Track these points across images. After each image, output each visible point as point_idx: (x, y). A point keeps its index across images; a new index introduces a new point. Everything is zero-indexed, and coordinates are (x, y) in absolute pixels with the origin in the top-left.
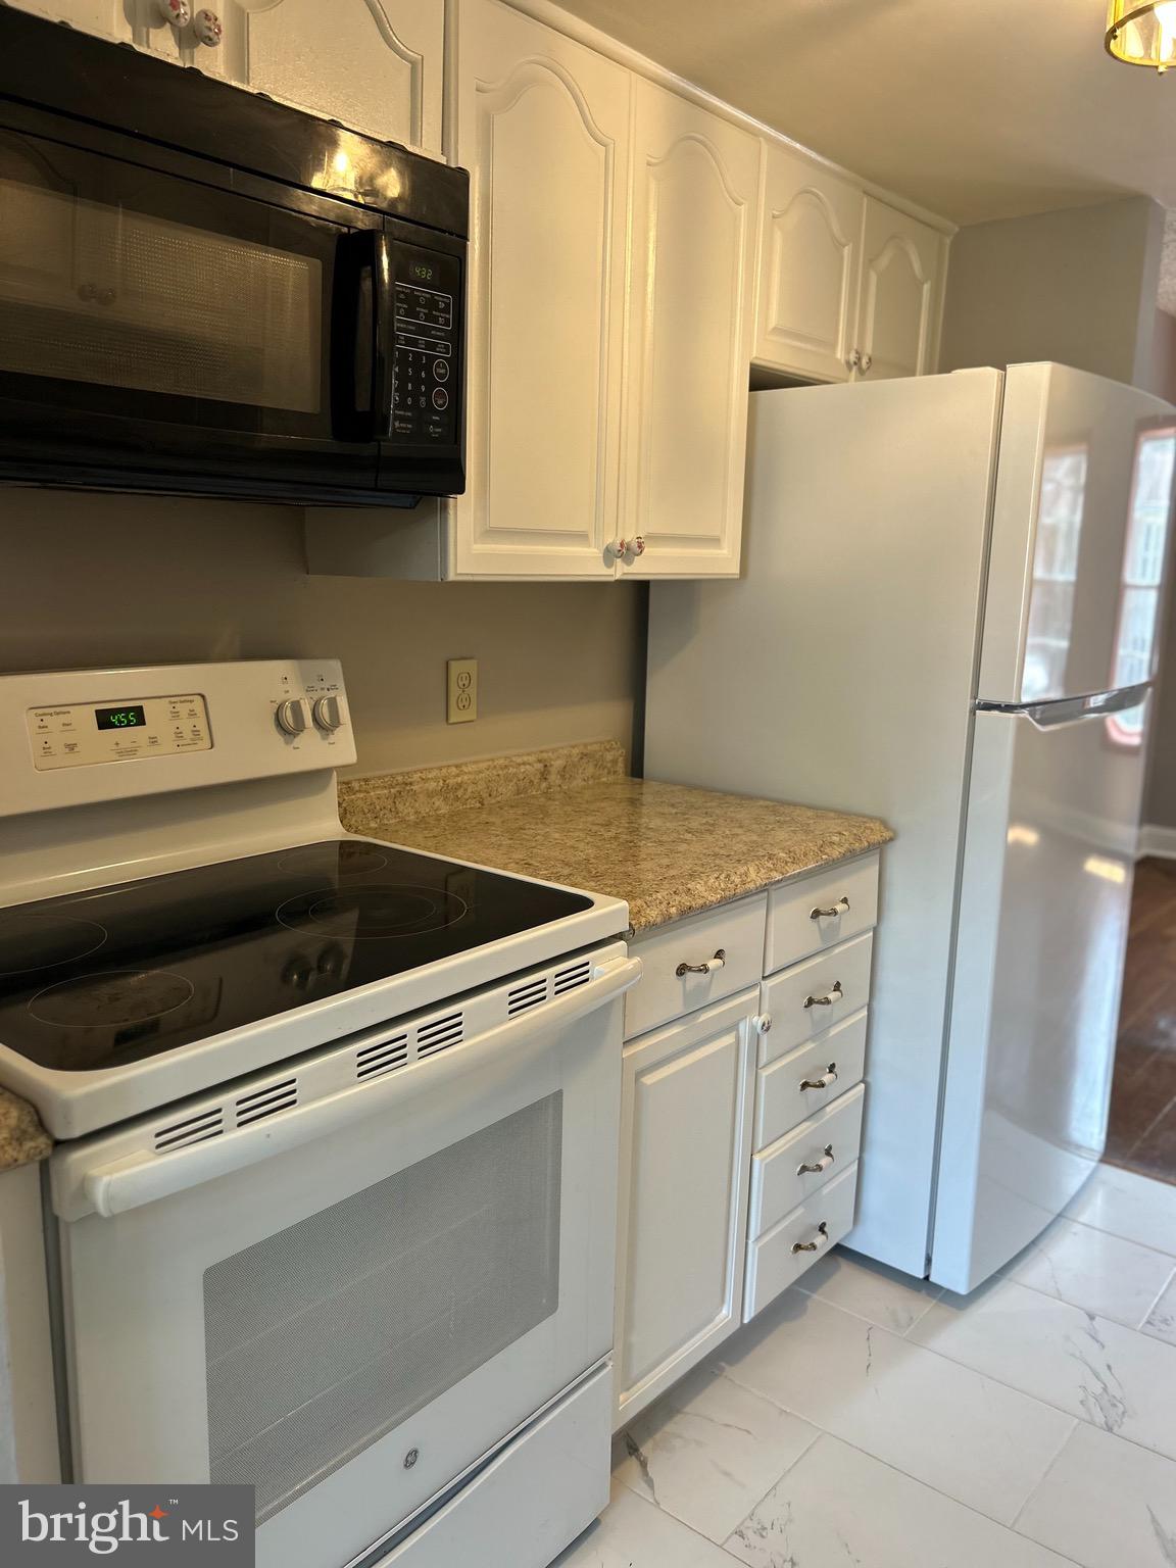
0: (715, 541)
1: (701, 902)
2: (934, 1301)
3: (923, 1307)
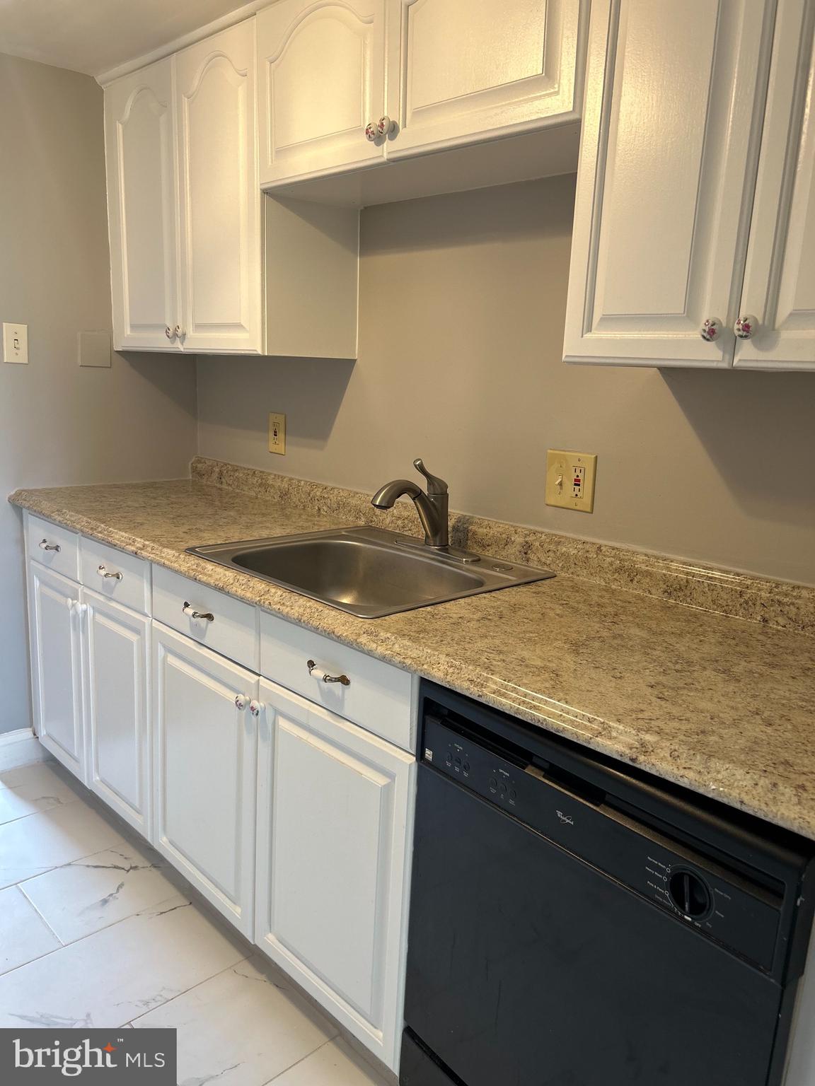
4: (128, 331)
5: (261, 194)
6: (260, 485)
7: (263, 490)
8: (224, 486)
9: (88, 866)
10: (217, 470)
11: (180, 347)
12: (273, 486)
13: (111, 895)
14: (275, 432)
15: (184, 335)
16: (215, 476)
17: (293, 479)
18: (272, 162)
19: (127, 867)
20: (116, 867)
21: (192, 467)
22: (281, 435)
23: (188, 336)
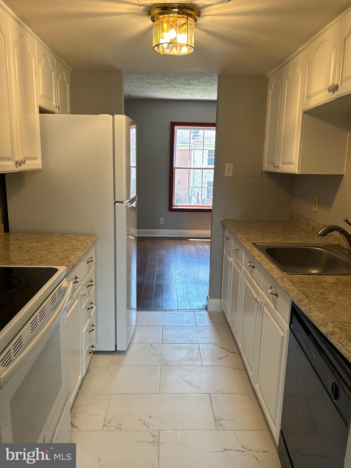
0: (35, 159)
1: (74, 263)
2: (118, 355)
3: (116, 357)
4: (266, 164)
5: (303, 114)
6: (307, 224)
7: (308, 226)
8: (297, 224)
9: (220, 347)
10: (296, 217)
11: (278, 171)
12: (311, 225)
13: (223, 357)
14: (315, 203)
15: (278, 166)
16: (295, 219)
17: (318, 223)
18: (306, 101)
19: (232, 351)
20: (228, 350)
21: (289, 215)
22: (317, 205)
23: (280, 167)
